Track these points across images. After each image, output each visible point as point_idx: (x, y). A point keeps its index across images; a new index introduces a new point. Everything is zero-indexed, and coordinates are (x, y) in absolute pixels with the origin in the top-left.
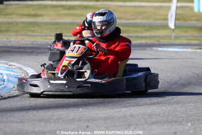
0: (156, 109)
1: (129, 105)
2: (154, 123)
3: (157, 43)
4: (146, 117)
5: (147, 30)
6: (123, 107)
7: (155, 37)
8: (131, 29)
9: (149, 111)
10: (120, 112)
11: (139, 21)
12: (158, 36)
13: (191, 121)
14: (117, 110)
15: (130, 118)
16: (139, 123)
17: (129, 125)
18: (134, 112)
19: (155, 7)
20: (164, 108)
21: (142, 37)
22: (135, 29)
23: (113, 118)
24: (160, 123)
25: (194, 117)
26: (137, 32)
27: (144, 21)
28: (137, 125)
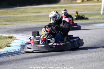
0: (94, 54)
1: (82, 53)
2: (93, 61)
4: (89, 58)
12: (95, 19)
16: (86, 62)
17: (82, 63)
18: (84, 56)
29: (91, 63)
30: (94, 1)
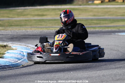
0: (119, 71)
1: (101, 69)
2: (118, 80)
3: (118, 30)
4: (112, 76)
5: (112, 23)
6: (98, 70)
7: (117, 26)
8: (102, 22)
9: (114, 73)
10: (96, 73)
11: (106, 17)
12: (119, 26)
15: (103, 77)
16: (108, 80)
17: (102, 82)
18: (105, 73)
19: (117, 8)
20: (124, 71)
21: (108, 27)
22: (104, 22)
23: (92, 77)
24: (122, 80)
26: (105, 23)
27: (110, 17)
28: (107, 81)
29: (115, 82)
30: (118, 2)
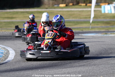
0: (83, 69)
1: (67, 67)
3: (81, 31)
5: (76, 24)
6: (63, 68)
7: (80, 28)
9: (78, 70)
10: (62, 71)
11: (71, 19)
12: (82, 28)
13: (103, 75)
14: (60, 70)
18: (70, 71)
19: (80, 11)
20: (87, 68)
22: (69, 24)
25: (104, 73)
27: (74, 19)
30: (81, 6)
